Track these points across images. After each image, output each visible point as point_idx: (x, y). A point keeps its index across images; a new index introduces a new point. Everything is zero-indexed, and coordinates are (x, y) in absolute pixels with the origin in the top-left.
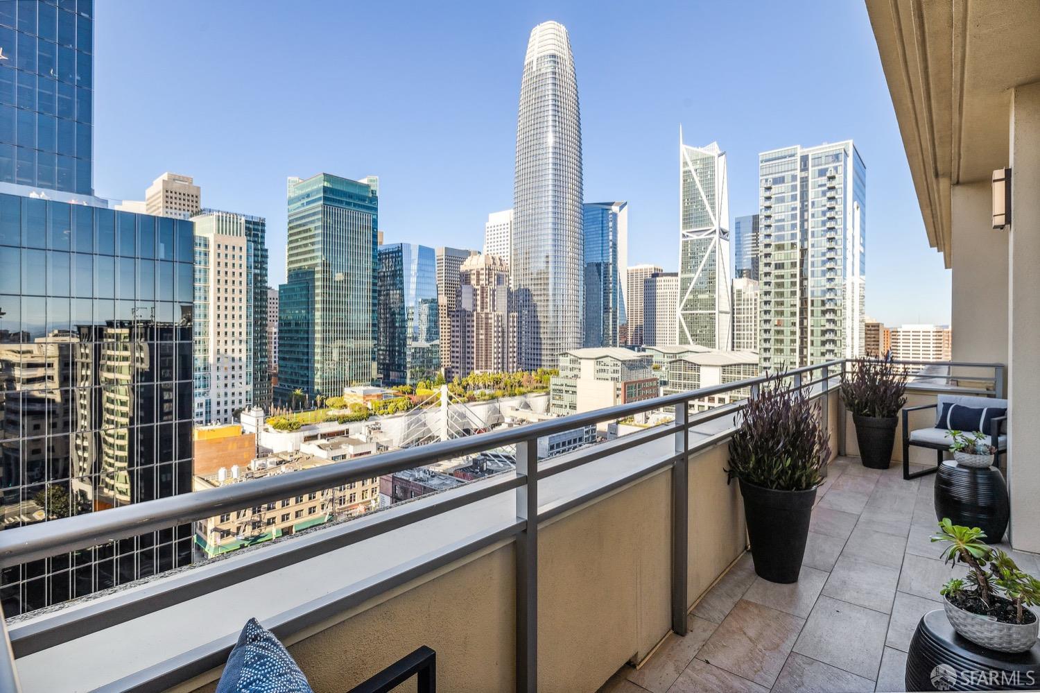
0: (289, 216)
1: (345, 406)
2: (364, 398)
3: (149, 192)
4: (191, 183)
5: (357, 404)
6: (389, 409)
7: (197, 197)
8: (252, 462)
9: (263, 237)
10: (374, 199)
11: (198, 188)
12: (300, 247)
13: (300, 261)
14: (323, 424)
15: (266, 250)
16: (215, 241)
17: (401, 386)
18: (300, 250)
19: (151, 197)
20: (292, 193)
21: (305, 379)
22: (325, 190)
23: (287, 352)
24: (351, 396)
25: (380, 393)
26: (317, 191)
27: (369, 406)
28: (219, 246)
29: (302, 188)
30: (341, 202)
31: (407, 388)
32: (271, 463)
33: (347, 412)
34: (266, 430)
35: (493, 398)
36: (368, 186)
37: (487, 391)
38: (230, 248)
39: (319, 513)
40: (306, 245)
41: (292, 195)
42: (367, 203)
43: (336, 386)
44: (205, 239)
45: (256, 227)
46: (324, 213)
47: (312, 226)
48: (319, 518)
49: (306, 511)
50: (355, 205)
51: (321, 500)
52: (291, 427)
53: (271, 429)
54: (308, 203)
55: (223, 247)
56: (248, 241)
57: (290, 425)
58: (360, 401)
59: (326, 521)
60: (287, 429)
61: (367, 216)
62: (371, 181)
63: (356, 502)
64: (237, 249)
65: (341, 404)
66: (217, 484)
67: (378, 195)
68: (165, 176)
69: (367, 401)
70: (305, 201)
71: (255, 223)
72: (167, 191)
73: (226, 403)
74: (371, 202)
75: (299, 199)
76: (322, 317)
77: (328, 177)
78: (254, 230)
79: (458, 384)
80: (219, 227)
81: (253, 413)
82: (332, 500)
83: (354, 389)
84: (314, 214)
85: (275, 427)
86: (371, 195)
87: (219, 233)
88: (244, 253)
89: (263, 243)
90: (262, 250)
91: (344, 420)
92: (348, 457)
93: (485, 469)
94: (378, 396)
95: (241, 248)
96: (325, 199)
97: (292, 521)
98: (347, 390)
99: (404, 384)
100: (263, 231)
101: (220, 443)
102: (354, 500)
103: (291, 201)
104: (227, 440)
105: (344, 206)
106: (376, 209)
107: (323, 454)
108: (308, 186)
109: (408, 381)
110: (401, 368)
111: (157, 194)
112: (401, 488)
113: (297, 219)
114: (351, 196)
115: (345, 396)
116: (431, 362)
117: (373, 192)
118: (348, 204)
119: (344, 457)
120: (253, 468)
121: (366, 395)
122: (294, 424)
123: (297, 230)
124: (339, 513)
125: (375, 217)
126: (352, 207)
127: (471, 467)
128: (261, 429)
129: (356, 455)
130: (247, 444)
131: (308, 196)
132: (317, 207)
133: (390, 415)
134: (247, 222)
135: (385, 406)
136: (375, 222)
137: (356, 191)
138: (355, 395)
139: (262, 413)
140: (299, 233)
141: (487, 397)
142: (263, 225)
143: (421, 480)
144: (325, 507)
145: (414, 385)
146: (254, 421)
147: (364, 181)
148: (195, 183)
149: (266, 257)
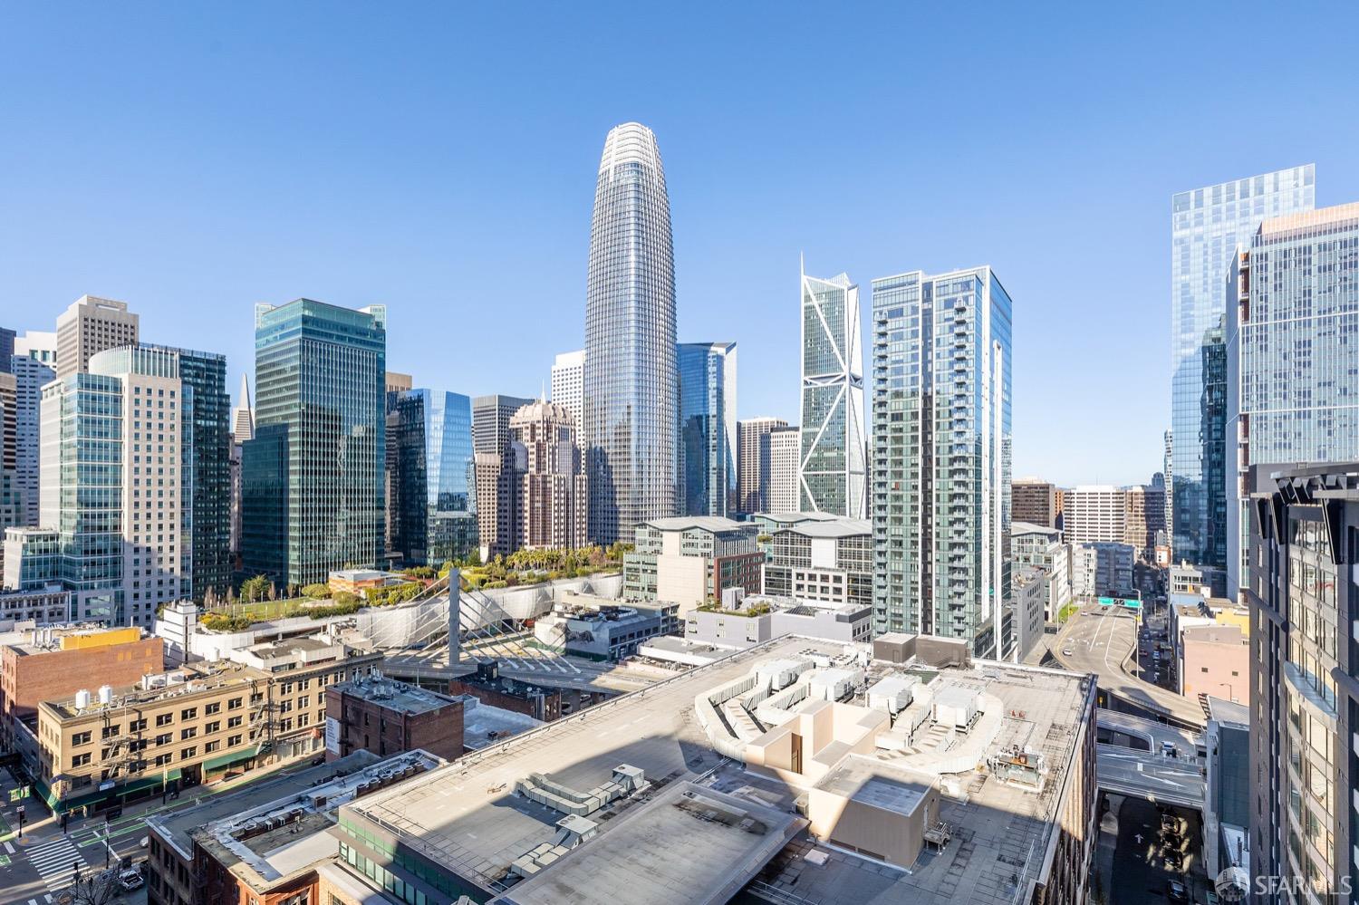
0: (258, 353)
1: (329, 596)
2: (355, 585)
3: (62, 320)
4: (125, 309)
5: (343, 592)
6: (390, 598)
7: (132, 327)
8: (144, 678)
9: (222, 380)
10: (379, 333)
11: (136, 317)
12: (271, 392)
13: (271, 410)
14: (286, 620)
15: (228, 397)
16: (130, 383)
17: (418, 568)
18: (270, 397)
19: (64, 327)
20: (259, 323)
21: (278, 561)
22: (305, 320)
23: (253, 527)
24: (338, 582)
25: (378, 578)
26: (294, 322)
27: (363, 594)
28: (137, 390)
29: (275, 318)
30: (331, 336)
31: (427, 570)
32: (174, 679)
33: (328, 604)
34: (199, 631)
35: (544, 580)
36: (371, 316)
37: (537, 572)
38: (155, 393)
39: (246, 744)
40: (279, 390)
41: (262, 326)
42: (368, 338)
43: (318, 571)
44: (116, 380)
45: (211, 366)
46: (303, 349)
47: (288, 366)
48: (246, 751)
49: (224, 742)
50: (351, 340)
51: (250, 726)
52: (234, 626)
53: (205, 629)
54: (282, 337)
55: (143, 392)
56: (184, 383)
57: (233, 623)
58: (350, 589)
59: (257, 753)
60: (227, 628)
61: (368, 353)
62: (376, 310)
63: (309, 725)
64: (167, 396)
65: (322, 593)
66: (73, 712)
67: (385, 327)
68: (84, 300)
69: (360, 588)
70: (278, 334)
71: (208, 362)
72: (86, 320)
73: (148, 595)
74: (375, 337)
75: (269, 331)
76: (301, 482)
77: (308, 303)
78: (208, 370)
79: (502, 564)
80: (137, 365)
81: (180, 609)
82: (268, 726)
83: (345, 573)
84: (290, 350)
85: (210, 626)
86: (375, 328)
87: (136, 372)
88: (178, 399)
89: (222, 387)
90: (220, 396)
91: (320, 614)
92: (298, 666)
93: (495, 676)
94: (376, 582)
95: (173, 394)
96: (305, 331)
97: (201, 757)
98: (333, 575)
99: (423, 565)
100: (222, 372)
101: (103, 652)
102: (306, 723)
103: (259, 334)
104: (116, 649)
105: (334, 340)
106: (383, 346)
107: (259, 664)
108: (284, 314)
109: (430, 561)
110: (422, 544)
111: (74, 321)
112: (353, 709)
113: (267, 357)
114: (345, 329)
115: (330, 582)
116: (465, 536)
117: (378, 324)
118: (342, 338)
119: (292, 666)
120: (144, 687)
121: (358, 581)
122: (239, 622)
123: (266, 371)
124: (280, 742)
125: (381, 356)
126: (347, 344)
127: (476, 674)
128: (192, 630)
129: (310, 664)
130: (149, 652)
131: (283, 327)
132: (295, 341)
133: (390, 606)
134: (182, 357)
135: (385, 595)
136: (381, 363)
137: (353, 322)
138: (343, 581)
139: (194, 608)
140: (271, 374)
141: (535, 580)
142: (222, 364)
143: (382, 698)
144: (256, 735)
145: (438, 567)
146: (180, 619)
147: (367, 310)
148: (130, 310)
149: (228, 405)
